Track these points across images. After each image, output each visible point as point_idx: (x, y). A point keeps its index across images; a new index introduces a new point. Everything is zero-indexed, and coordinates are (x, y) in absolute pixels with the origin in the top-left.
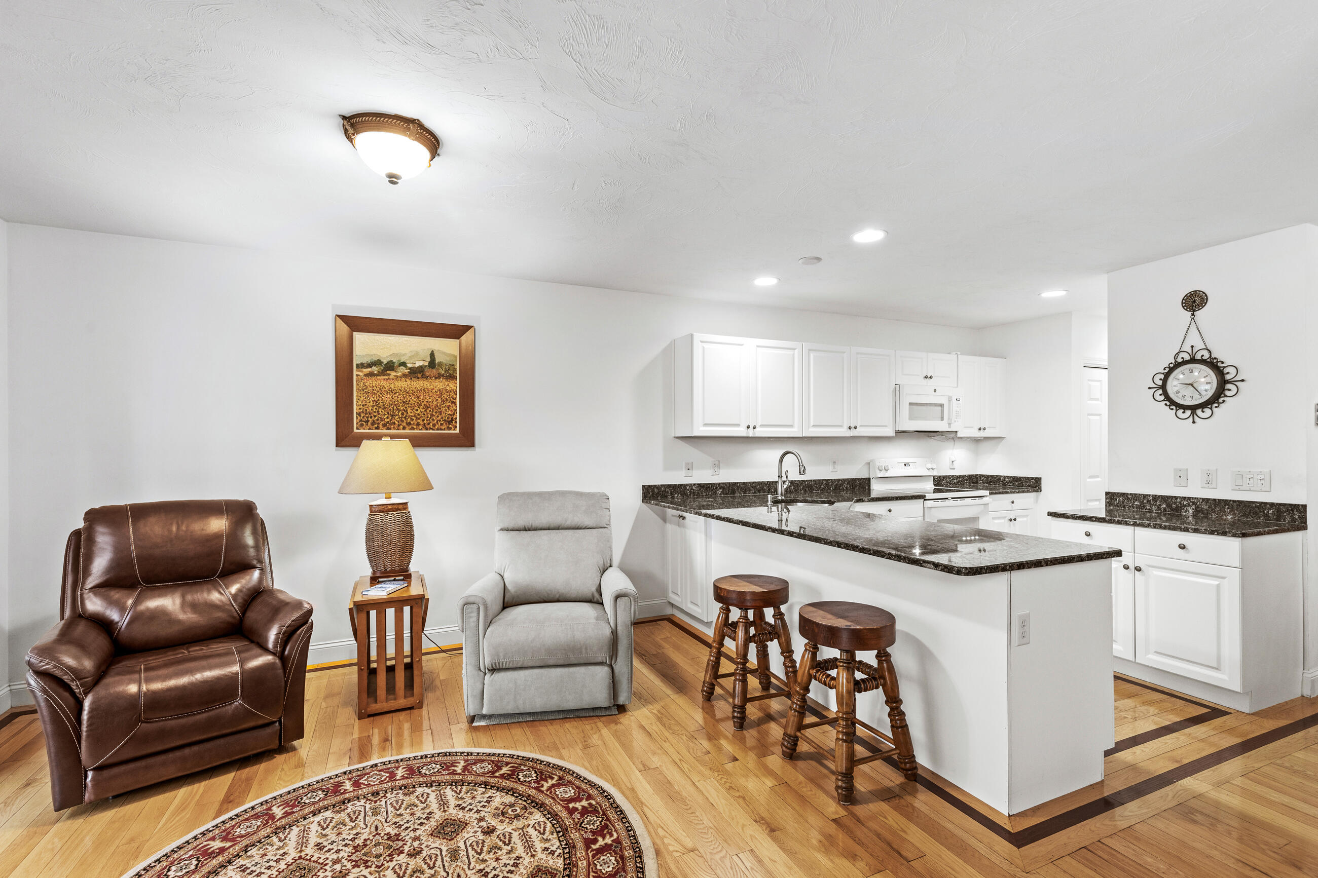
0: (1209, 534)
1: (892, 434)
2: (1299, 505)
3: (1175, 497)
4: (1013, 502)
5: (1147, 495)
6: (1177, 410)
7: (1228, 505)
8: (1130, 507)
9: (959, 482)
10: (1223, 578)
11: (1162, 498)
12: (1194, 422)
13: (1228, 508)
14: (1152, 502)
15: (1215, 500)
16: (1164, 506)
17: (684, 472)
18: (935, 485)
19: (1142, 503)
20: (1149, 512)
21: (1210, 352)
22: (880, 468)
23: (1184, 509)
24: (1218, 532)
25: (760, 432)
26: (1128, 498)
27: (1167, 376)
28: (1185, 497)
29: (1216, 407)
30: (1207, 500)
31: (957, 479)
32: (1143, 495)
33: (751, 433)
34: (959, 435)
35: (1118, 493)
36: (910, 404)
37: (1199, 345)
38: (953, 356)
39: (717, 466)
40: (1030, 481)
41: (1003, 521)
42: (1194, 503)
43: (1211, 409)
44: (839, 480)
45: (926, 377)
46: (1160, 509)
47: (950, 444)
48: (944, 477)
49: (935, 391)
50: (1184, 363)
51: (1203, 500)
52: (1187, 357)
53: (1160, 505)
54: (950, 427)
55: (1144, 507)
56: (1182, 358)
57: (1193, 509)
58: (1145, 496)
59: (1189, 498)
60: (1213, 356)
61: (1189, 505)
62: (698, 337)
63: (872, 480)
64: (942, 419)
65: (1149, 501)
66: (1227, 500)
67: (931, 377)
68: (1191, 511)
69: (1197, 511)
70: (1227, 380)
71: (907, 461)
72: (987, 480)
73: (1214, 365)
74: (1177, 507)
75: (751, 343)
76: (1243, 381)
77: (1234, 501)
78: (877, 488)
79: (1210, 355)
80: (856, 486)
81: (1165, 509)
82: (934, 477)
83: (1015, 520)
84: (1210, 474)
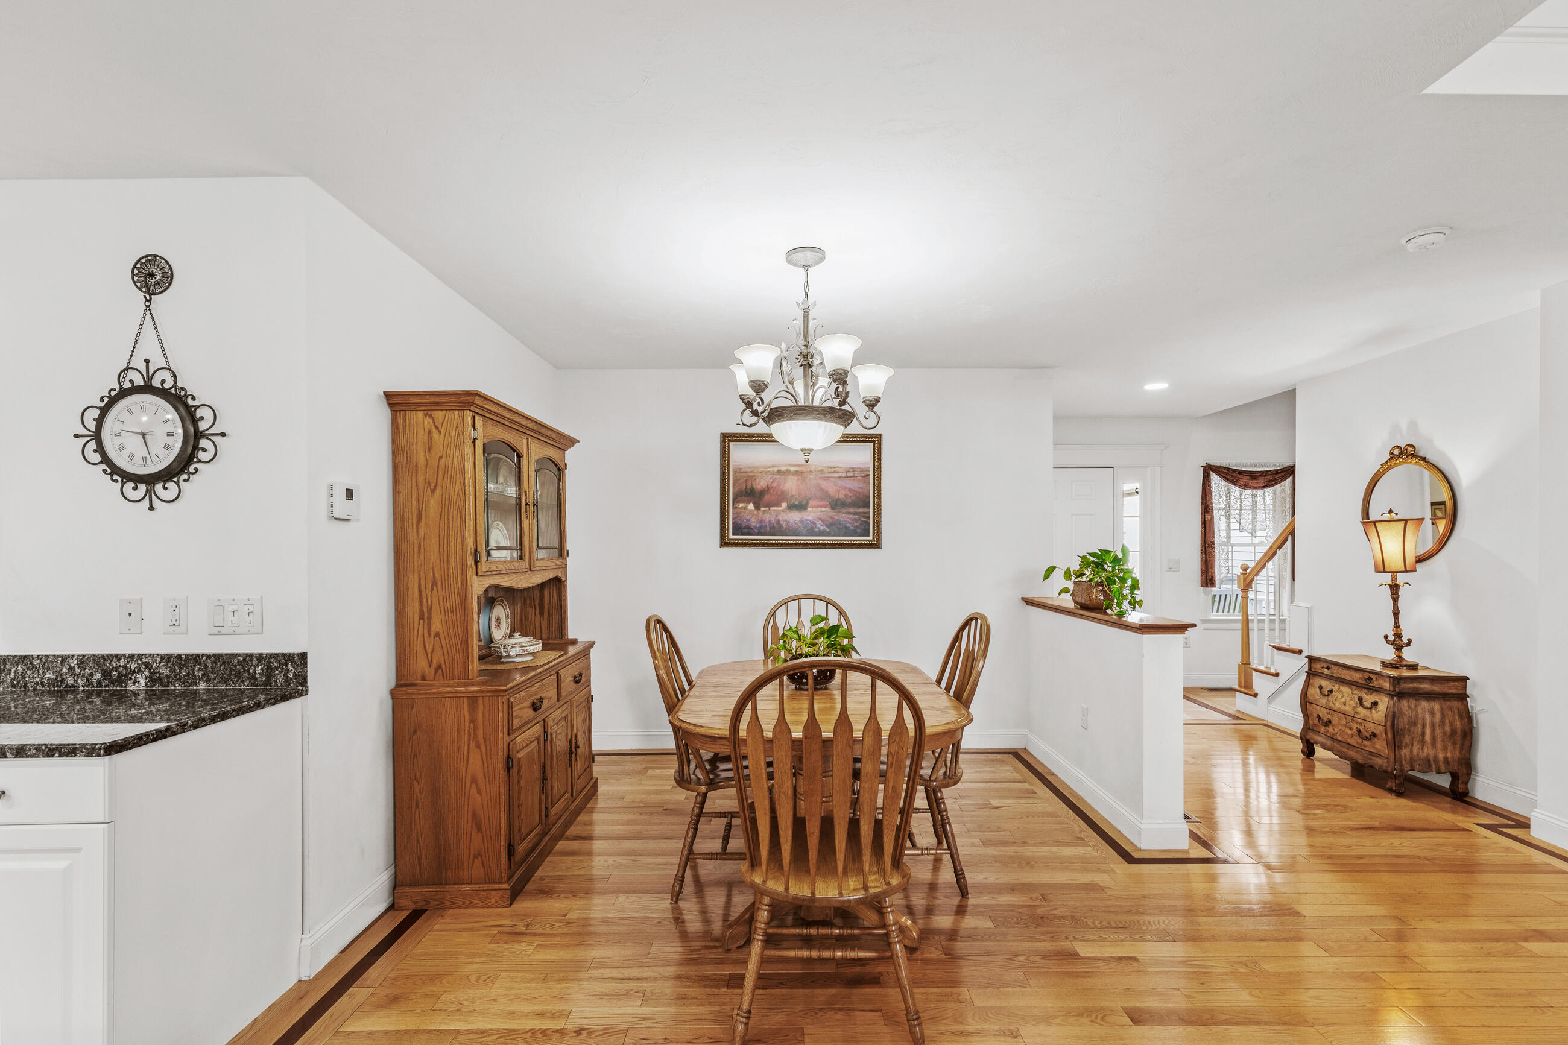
0: (44, 757)
2: (294, 654)
3: (117, 656)
5: (68, 656)
6: (123, 484)
7: (200, 664)
8: (37, 683)
10: (78, 850)
11: (94, 660)
12: (151, 508)
13: (199, 670)
14: (77, 671)
15: (179, 656)
16: (98, 676)
19: (60, 674)
20: (73, 692)
21: (176, 378)
23: (131, 678)
24: (60, 752)
26: (33, 666)
27: (104, 411)
28: (133, 656)
29: (185, 481)
30: (167, 658)
32: (61, 656)
35: (14, 657)
37: (158, 361)
42: (147, 666)
43: (178, 483)
46: (91, 684)
50: (135, 390)
51: (162, 657)
52: (139, 381)
53: (91, 675)
55: (62, 681)
56: (131, 381)
57: (146, 678)
58: (64, 659)
59: (140, 657)
60: (179, 385)
61: (140, 671)
65: (71, 669)
66: (198, 655)
68: (143, 682)
69: (152, 680)
70: (201, 432)
73: (178, 399)
74: (120, 675)
76: (223, 434)
77: (208, 656)
79: (175, 382)
81: (99, 683)
84: (174, 607)
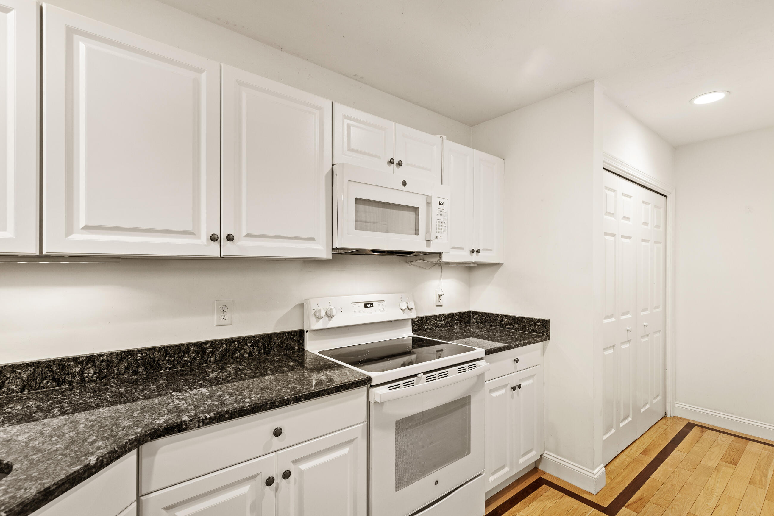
1: (327, 254)
4: (517, 361)
9: (448, 322)
18: (414, 331)
22: (318, 314)
31: (444, 320)
34: (445, 258)
36: (357, 200)
38: (437, 138)
40: (535, 323)
41: (503, 391)
44: (231, 341)
45: (391, 162)
47: (436, 272)
48: (428, 318)
49: (404, 183)
54: (428, 246)
63: (306, 334)
64: (417, 232)
67: (400, 164)
71: (368, 299)
72: (481, 319)
80: (272, 349)
82: (413, 320)
83: (519, 386)
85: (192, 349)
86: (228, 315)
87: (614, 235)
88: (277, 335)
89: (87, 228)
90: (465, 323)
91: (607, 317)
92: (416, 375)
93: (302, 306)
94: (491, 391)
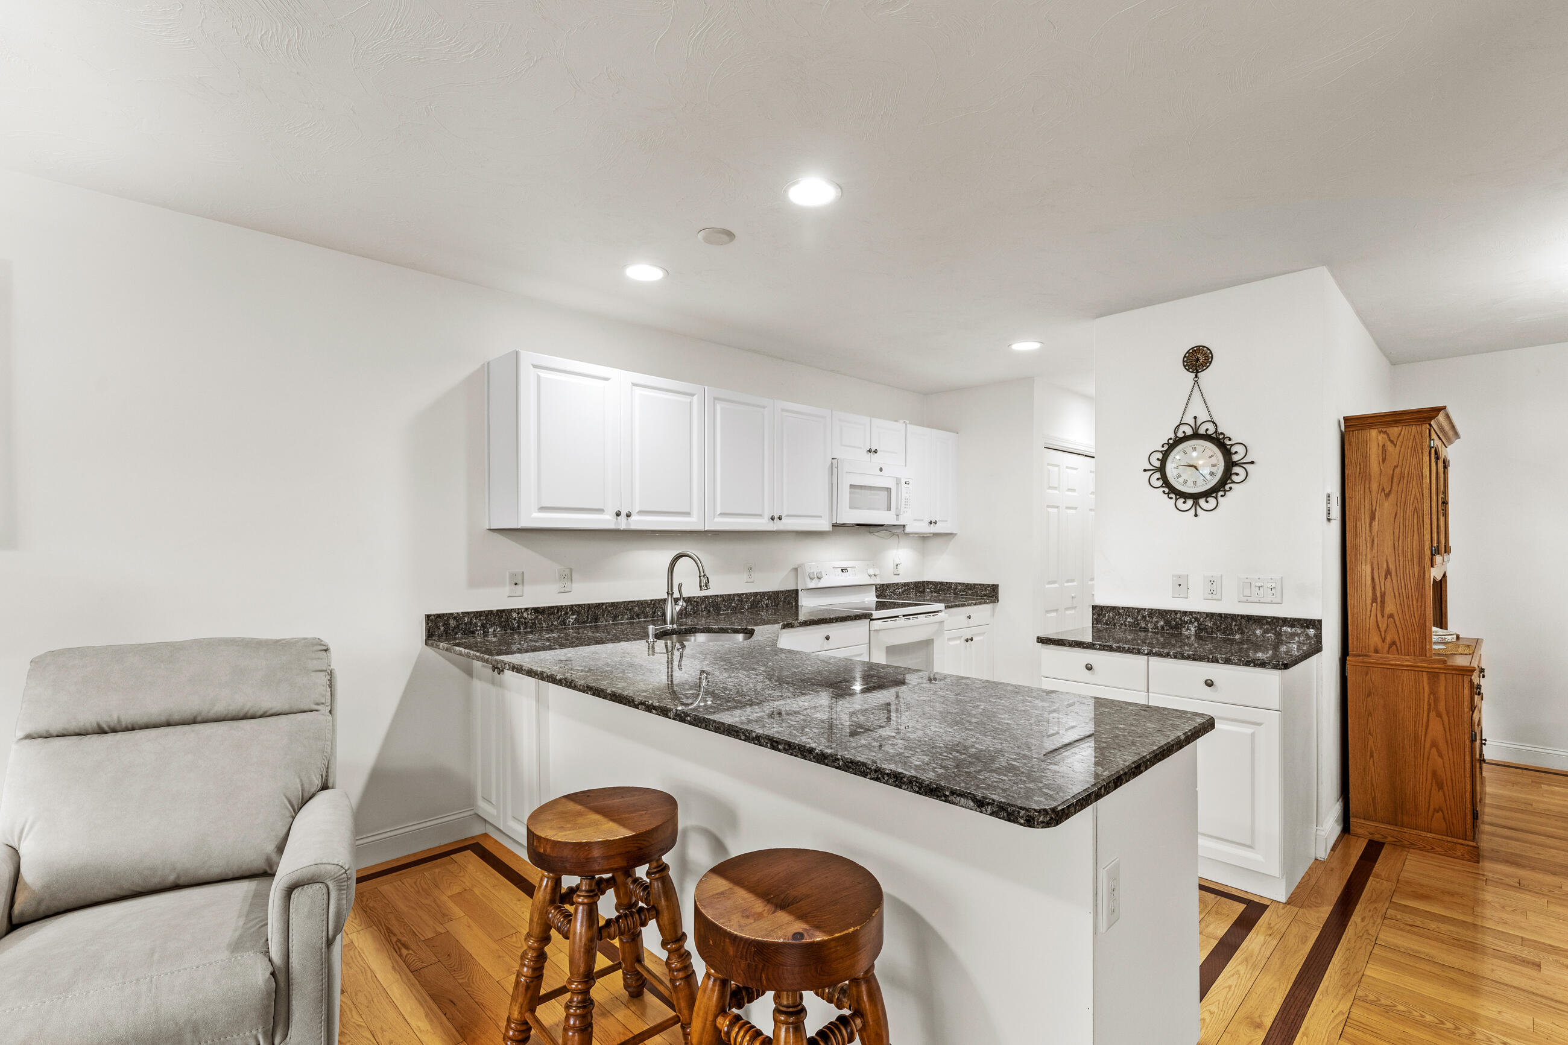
0: (1243, 665)
1: (827, 527)
2: (1315, 620)
3: (1175, 611)
4: (969, 617)
5: (1142, 609)
6: (1176, 499)
7: (1236, 621)
8: (1122, 624)
9: (904, 591)
10: (1260, 724)
11: (1159, 613)
12: (1196, 515)
13: (1235, 625)
14: (1148, 619)
15: (1220, 615)
16: (1162, 623)
17: (507, 589)
18: (877, 597)
19: (1136, 619)
20: (1145, 631)
21: (1216, 426)
22: (812, 576)
23: (1184, 627)
24: (1254, 663)
25: (638, 522)
26: (1119, 614)
27: (1166, 455)
28: (1186, 612)
29: (1222, 496)
30: (1211, 615)
31: (902, 588)
32: (1137, 609)
33: (623, 524)
34: (908, 530)
35: (1108, 607)
36: (852, 486)
37: (1203, 416)
38: (900, 425)
39: (567, 576)
40: (986, 589)
41: (958, 642)
42: (1196, 619)
43: (1216, 498)
44: (756, 594)
45: (870, 451)
46: (1157, 627)
47: (894, 541)
48: (888, 585)
49: (881, 470)
50: (1186, 438)
51: (1208, 614)
52: (1189, 432)
53: (1157, 622)
54: (898, 519)
55: (1138, 624)
56: (1184, 432)
57: (1195, 627)
58: (1139, 610)
59: (1191, 613)
60: (1220, 431)
61: (1191, 622)
62: (527, 358)
63: (800, 593)
64: (889, 509)
65: (1144, 617)
66: (1235, 615)
67: (876, 452)
68: (1193, 630)
69: (1200, 629)
70: (1235, 462)
71: (844, 564)
72: (935, 588)
73: (1220, 442)
74: (1177, 624)
75: (621, 378)
76: (1252, 463)
77: (1243, 617)
78: (808, 604)
79: (1216, 429)
80: (779, 602)
81: (1162, 628)
82: (876, 585)
83: (972, 640)
84: (1212, 581)
85: (736, 598)
86: (752, 574)
87: (1057, 507)
88: (782, 592)
89: (721, 514)
90: (920, 592)
91: (1049, 583)
92: (898, 617)
93: (796, 570)
94: (949, 639)
